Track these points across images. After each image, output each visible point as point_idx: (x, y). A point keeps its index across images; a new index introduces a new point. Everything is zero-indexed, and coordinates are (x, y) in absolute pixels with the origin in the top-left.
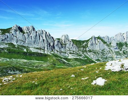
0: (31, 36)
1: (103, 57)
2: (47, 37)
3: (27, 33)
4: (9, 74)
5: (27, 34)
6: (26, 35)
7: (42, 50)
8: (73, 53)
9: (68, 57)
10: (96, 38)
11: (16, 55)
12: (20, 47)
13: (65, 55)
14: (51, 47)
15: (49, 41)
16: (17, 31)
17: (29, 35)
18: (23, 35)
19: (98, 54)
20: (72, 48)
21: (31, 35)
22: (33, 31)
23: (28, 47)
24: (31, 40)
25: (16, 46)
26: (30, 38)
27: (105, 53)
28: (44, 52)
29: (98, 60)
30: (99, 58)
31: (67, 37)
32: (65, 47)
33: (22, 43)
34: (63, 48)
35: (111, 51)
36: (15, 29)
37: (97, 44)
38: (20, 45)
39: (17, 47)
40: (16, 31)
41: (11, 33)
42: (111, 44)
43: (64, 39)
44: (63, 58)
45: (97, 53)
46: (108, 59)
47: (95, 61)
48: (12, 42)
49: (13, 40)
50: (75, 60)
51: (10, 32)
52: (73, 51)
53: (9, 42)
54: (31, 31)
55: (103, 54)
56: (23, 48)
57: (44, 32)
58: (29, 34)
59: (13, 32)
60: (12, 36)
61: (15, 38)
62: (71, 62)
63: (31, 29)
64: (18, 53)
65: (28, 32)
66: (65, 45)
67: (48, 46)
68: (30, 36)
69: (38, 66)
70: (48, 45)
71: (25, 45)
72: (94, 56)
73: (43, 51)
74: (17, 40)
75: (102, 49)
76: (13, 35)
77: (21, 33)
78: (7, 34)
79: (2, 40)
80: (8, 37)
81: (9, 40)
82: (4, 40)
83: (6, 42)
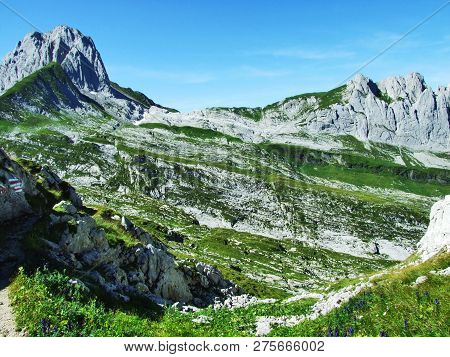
0: (416, 111)
3: (399, 99)
4: (398, 229)
5: (400, 103)
6: (396, 106)
12: (379, 149)
16: (365, 96)
17: (406, 107)
18: (387, 107)
21: (415, 106)
22: (420, 90)
23: (404, 148)
24: (414, 123)
25: (367, 147)
26: (413, 116)
33: (386, 135)
36: (358, 87)
38: (378, 143)
39: (371, 148)
40: (362, 94)
41: (346, 102)
48: (351, 134)
49: (355, 128)
51: (344, 98)
53: (342, 133)
54: (413, 93)
56: (391, 154)
58: (407, 101)
59: (351, 98)
60: (351, 112)
61: (359, 117)
63: (412, 84)
64: (379, 168)
65: (403, 96)
68: (411, 112)
71: (393, 144)
74: (367, 124)
76: (352, 108)
77: (378, 100)
78: (335, 106)
79: (323, 128)
80: (338, 116)
81: (342, 126)
82: (328, 126)
83: (332, 131)
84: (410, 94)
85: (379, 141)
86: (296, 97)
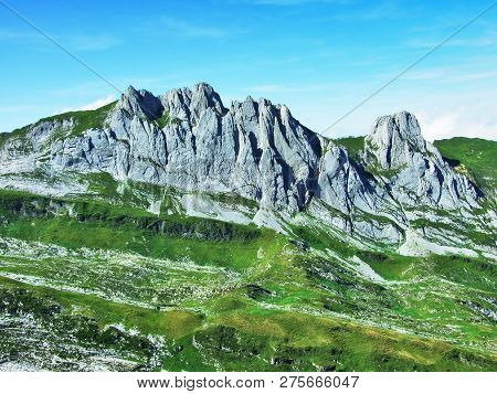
0: (193, 138)
2: (277, 133)
3: (178, 121)
5: (175, 126)
6: (171, 136)
7: (241, 207)
8: (437, 225)
9: (398, 245)
11: (104, 232)
12: (136, 192)
13: (378, 235)
14: (295, 189)
15: (290, 156)
16: (131, 118)
17: (181, 133)
18: (156, 133)
20: (435, 196)
21: (195, 130)
22: (203, 107)
23: (172, 190)
24: (189, 153)
25: (120, 190)
26: (189, 144)
28: (251, 217)
31: (402, 127)
32: (388, 188)
33: (151, 171)
34: (372, 190)
36: (125, 105)
38: (139, 183)
39: (126, 190)
40: (126, 114)
41: (107, 126)
43: (386, 142)
44: (359, 253)
48: (109, 170)
49: (113, 162)
50: (437, 271)
51: (107, 120)
52: (441, 213)
53: (95, 170)
54: (196, 112)
56: (150, 198)
57: (263, 110)
58: (185, 124)
59: (114, 121)
60: (111, 140)
61: (120, 148)
62: (406, 278)
63: (197, 97)
64: (121, 219)
65: (182, 115)
66: (391, 174)
67: (276, 185)
68: (188, 138)
69: (174, 291)
70: (280, 179)
71: (160, 183)
73: (246, 210)
74: (128, 157)
76: (113, 135)
77: (145, 123)
78: (90, 133)
79: (70, 163)
80: (91, 146)
81: (96, 160)
82: (77, 161)
83: (83, 168)
84: (193, 113)
85: (142, 180)
86: (50, 120)
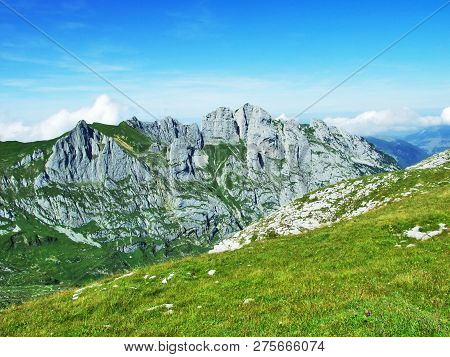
1: (116, 212)
10: (96, 132)
19: (95, 199)
27: (130, 192)
29: (90, 228)
30: (96, 219)
35: (160, 184)
37: (96, 156)
42: (165, 155)
45: (91, 195)
46: (143, 218)
47: (68, 232)
55: (118, 200)
72: (72, 213)
75: (117, 178)
